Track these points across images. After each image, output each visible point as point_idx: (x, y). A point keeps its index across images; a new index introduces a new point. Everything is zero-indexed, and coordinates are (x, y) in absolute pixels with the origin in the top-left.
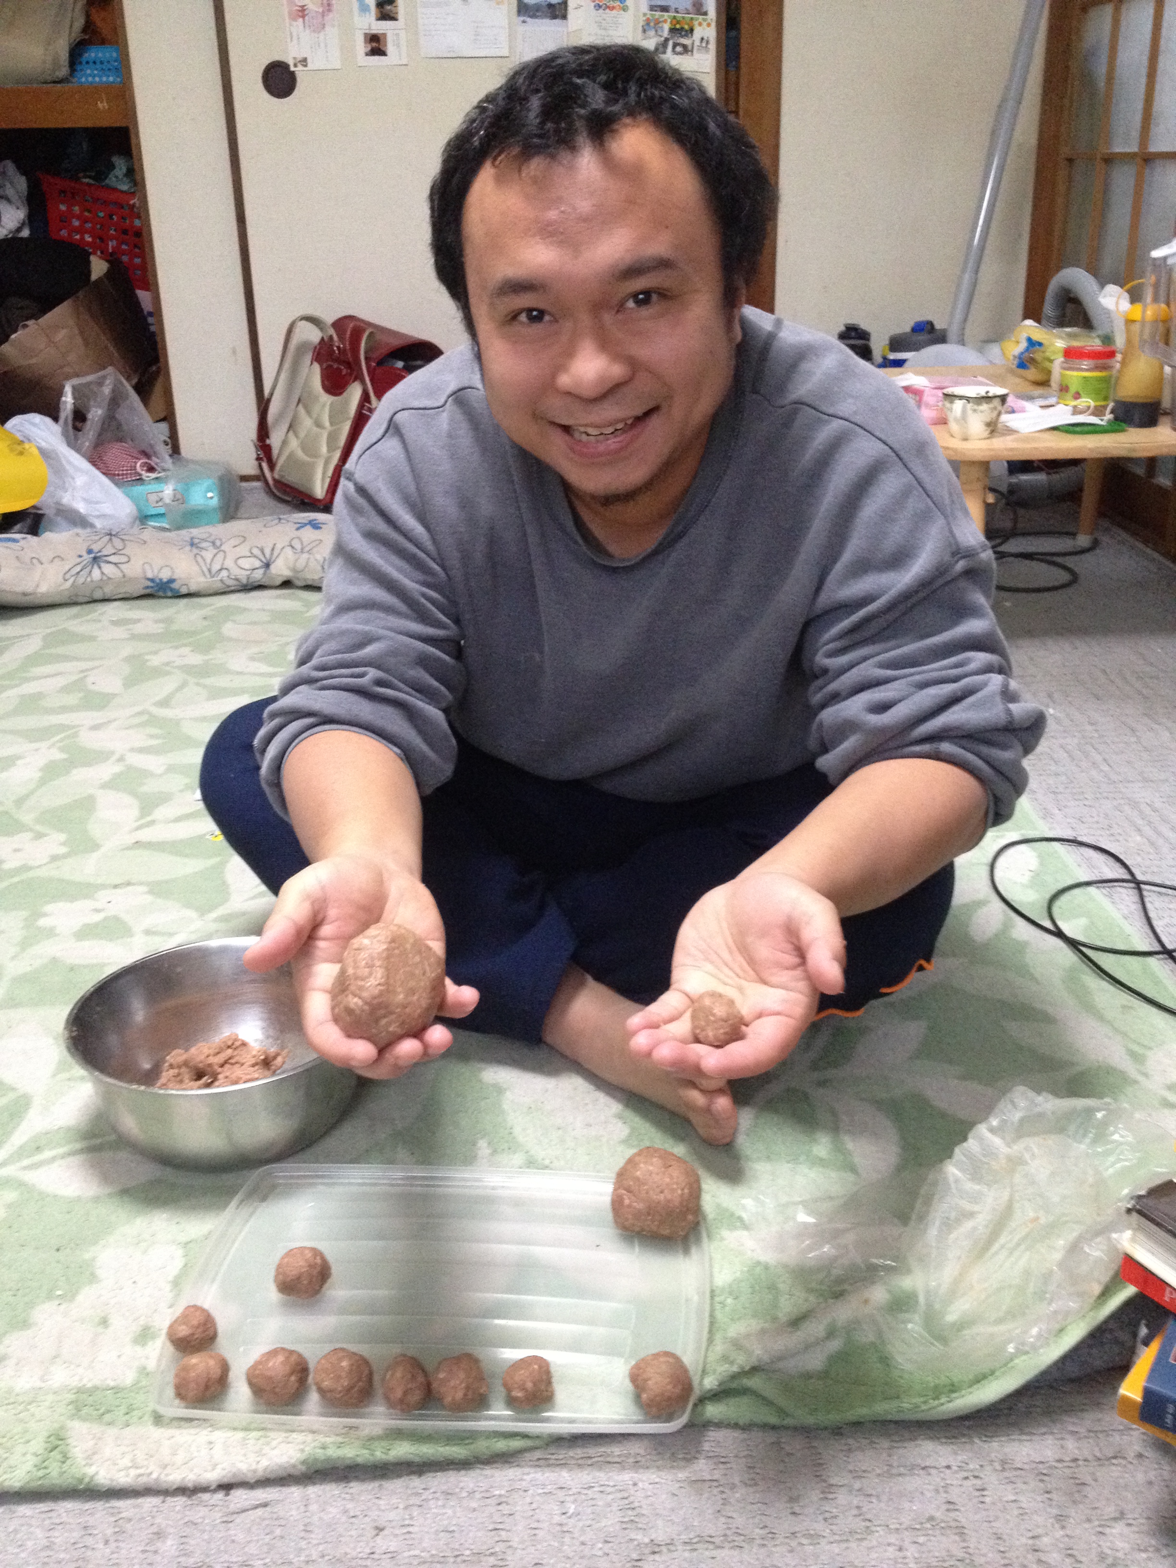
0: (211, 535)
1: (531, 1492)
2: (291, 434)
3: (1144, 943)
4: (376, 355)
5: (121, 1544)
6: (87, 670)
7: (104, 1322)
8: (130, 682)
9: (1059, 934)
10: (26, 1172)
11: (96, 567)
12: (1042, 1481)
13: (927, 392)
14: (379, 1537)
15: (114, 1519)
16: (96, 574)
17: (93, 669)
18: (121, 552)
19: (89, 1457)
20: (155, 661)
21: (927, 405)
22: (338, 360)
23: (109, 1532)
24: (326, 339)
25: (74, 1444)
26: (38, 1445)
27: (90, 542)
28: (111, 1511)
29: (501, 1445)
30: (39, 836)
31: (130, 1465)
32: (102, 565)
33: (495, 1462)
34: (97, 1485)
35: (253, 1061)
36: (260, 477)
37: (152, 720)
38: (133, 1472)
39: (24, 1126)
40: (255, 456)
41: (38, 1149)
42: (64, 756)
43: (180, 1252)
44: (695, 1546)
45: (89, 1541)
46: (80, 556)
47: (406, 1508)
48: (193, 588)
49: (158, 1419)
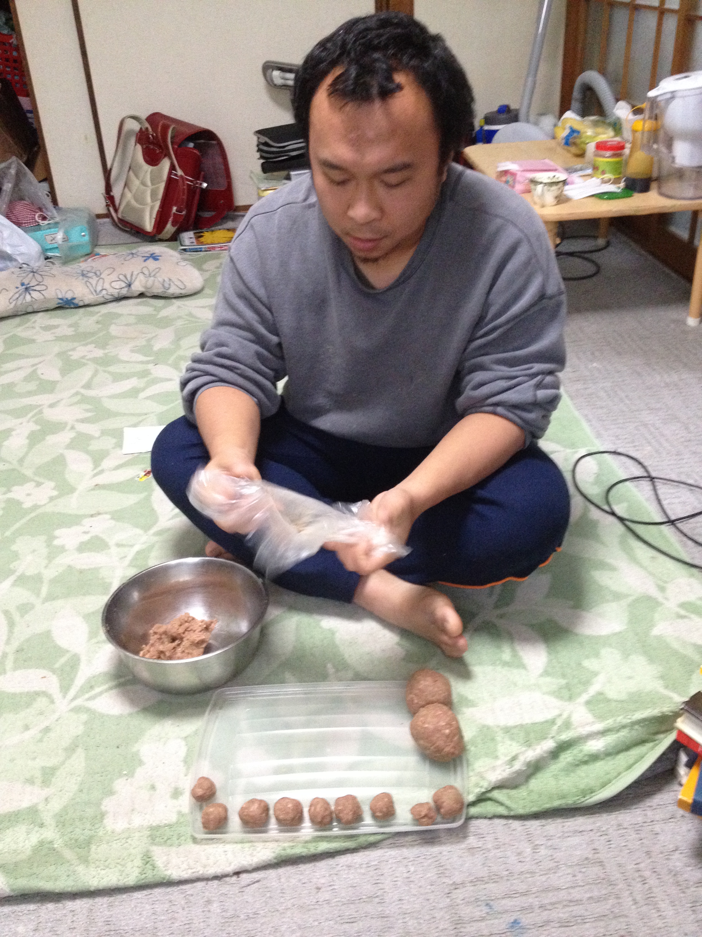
0: (92, 267)
1: (390, 862)
2: (126, 190)
3: (659, 518)
4: (178, 140)
5: (190, 909)
6: (36, 364)
7: (153, 787)
8: (65, 371)
9: (613, 514)
10: (89, 702)
11: (27, 294)
12: (638, 834)
13: (519, 173)
14: (319, 893)
15: (184, 895)
16: (28, 298)
17: (40, 363)
18: (41, 284)
19: (166, 866)
20: (75, 355)
21: (519, 182)
22: (152, 143)
23: (183, 902)
24: (144, 129)
25: (157, 859)
26: (138, 862)
27: (21, 278)
28: (181, 891)
29: (372, 839)
30: (39, 484)
31: (188, 867)
32: (31, 292)
33: (369, 847)
34: (172, 879)
35: (200, 629)
36: (108, 215)
37: (84, 400)
38: (190, 871)
39: (80, 674)
40: (105, 204)
41: (92, 687)
42: (38, 427)
43: (183, 743)
44: (475, 884)
45: (174, 908)
46: (17, 288)
47: (330, 875)
48: (87, 302)
49: (195, 840)
